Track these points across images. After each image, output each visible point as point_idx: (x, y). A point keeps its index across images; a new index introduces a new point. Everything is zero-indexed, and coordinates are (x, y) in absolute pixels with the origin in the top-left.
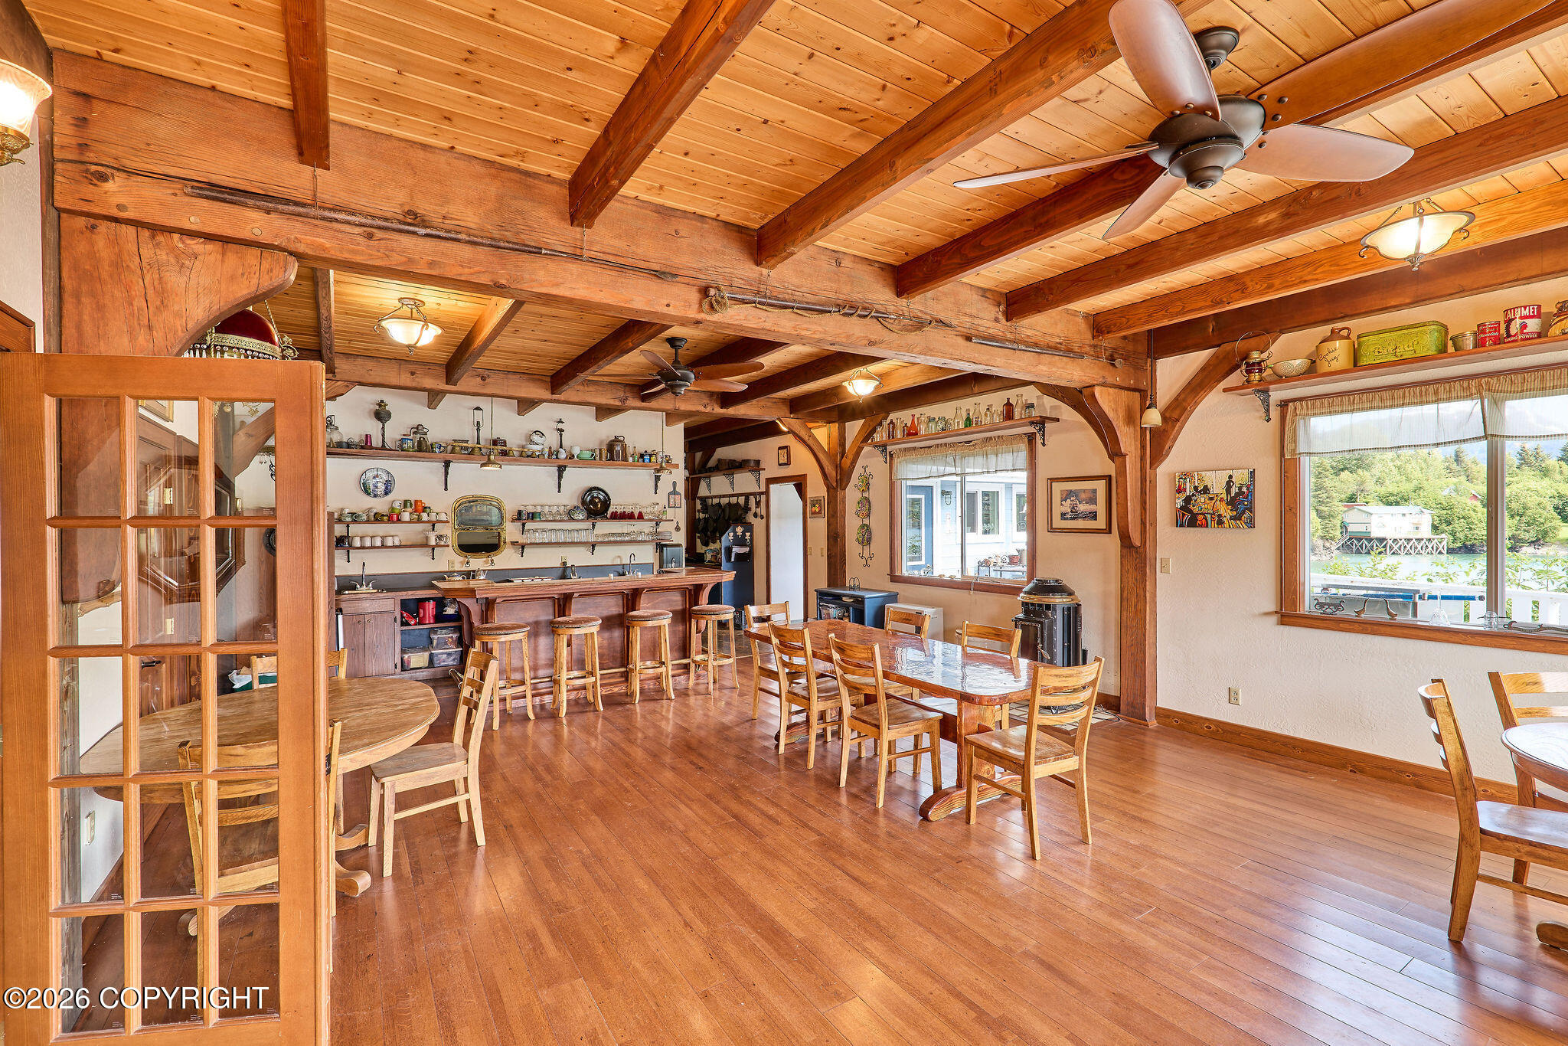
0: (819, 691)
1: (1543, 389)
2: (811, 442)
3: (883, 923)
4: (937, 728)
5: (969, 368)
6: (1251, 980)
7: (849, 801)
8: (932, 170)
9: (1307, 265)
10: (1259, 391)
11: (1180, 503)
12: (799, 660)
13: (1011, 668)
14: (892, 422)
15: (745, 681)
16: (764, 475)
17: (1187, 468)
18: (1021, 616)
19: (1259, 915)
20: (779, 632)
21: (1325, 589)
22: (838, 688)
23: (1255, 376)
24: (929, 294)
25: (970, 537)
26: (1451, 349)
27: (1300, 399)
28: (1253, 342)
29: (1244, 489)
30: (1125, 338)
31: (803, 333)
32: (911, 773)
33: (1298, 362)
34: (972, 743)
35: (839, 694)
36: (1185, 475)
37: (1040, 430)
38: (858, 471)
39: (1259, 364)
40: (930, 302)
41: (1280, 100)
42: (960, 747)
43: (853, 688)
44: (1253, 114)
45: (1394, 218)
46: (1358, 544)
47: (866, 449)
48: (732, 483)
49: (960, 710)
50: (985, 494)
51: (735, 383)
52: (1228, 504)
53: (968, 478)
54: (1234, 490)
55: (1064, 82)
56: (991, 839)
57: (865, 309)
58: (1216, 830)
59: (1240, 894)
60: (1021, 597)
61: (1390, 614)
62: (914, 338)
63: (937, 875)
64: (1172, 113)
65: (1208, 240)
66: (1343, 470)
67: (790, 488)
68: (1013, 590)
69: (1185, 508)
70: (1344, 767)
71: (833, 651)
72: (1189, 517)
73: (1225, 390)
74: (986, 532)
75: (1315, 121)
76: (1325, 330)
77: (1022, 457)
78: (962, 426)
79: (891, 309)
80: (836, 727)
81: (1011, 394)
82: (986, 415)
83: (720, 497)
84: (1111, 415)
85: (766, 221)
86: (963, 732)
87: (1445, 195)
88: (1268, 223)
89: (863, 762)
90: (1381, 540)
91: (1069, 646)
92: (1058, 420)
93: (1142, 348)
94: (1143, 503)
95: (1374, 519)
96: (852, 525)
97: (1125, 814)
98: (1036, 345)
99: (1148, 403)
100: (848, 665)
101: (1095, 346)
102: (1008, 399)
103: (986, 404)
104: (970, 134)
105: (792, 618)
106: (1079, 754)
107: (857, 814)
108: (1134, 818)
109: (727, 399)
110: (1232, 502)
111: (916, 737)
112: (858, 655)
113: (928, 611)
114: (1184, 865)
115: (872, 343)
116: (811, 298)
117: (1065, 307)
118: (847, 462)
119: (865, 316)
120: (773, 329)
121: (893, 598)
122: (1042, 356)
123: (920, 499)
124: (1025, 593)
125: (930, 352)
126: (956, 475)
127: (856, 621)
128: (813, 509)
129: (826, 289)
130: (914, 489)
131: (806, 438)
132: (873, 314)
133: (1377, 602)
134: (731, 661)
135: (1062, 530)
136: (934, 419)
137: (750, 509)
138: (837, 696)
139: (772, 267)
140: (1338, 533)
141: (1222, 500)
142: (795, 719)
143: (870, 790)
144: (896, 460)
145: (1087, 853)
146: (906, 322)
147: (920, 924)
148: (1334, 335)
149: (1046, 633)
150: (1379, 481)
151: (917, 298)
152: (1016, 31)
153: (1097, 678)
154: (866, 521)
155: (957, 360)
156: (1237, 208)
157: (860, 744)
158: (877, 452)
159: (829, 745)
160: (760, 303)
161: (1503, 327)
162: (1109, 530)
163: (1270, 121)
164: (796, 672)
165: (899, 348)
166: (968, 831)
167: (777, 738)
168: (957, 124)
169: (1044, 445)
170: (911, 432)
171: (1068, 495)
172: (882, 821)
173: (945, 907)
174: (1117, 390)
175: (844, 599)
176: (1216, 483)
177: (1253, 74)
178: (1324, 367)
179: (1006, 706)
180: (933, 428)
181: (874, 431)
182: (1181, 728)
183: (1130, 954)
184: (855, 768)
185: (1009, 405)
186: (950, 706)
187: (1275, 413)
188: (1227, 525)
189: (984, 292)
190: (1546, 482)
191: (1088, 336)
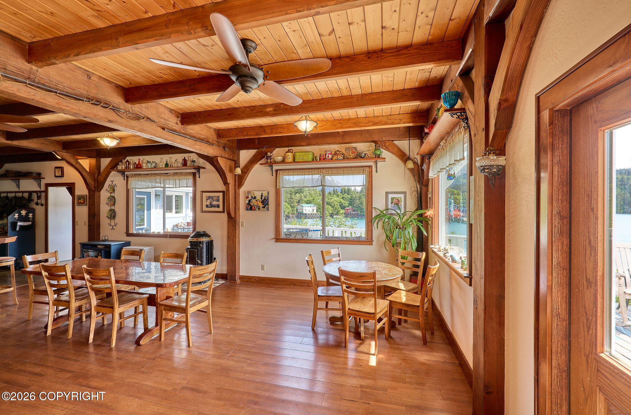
0: (76, 296)
1: (332, 174)
2: (77, 166)
3: (109, 404)
4: (146, 302)
5: (165, 142)
6: (262, 363)
7: (94, 349)
8: (138, 49)
9: (282, 128)
10: (270, 166)
11: (247, 202)
12: (63, 282)
13: (183, 269)
14: (127, 161)
15: (24, 300)
16: (43, 182)
17: (250, 190)
18: (189, 247)
19: (266, 340)
20: (46, 268)
21: (288, 229)
22: (88, 293)
23: (269, 161)
24: (143, 105)
25: (168, 215)
26: (315, 160)
27: (281, 170)
28: (268, 149)
29: (266, 198)
30: (229, 140)
31: (64, 108)
32: (133, 326)
33: (280, 158)
34: (162, 305)
35: (89, 296)
36: (249, 192)
37: (198, 171)
38: (108, 182)
39: (270, 157)
40: (144, 109)
41: (268, 72)
42: (157, 308)
43: (97, 292)
44: (260, 74)
45: (301, 119)
46: (300, 216)
47: (113, 173)
48: (18, 186)
49: (157, 291)
50: (176, 196)
51: (17, 127)
52: (261, 203)
53: (166, 189)
54: (263, 198)
55: (196, 35)
56: (170, 344)
57: (106, 104)
58: (256, 315)
59: (261, 335)
60: (189, 239)
61: (302, 236)
62: (134, 123)
63: (142, 369)
64: (236, 63)
65: (253, 112)
66: (297, 193)
67: (64, 190)
68: (186, 237)
69: (249, 204)
70: (292, 284)
71: (85, 274)
72: (250, 207)
73: (261, 164)
74: (176, 213)
75: (279, 82)
76: (287, 149)
77: (191, 181)
78: (164, 166)
79: (122, 107)
80: (88, 313)
81: (186, 155)
82: (175, 163)
83: (8, 192)
84: (224, 168)
85: (35, 40)
86: (159, 301)
87: (313, 116)
88: (270, 111)
89: (105, 327)
90: (306, 214)
91: (208, 257)
92: (205, 168)
93: (235, 145)
94: (235, 202)
95: (304, 208)
96: (104, 209)
97: (226, 318)
98: (194, 137)
99: (237, 165)
100: (94, 279)
101: (218, 142)
102: (185, 158)
103: (176, 159)
104: (156, 40)
105: (60, 260)
106: (209, 299)
107: (99, 354)
108: (229, 318)
109: (10, 135)
110: (263, 202)
111: (136, 308)
112: (101, 274)
113: (146, 249)
114: (245, 330)
115: (110, 121)
116: (69, 90)
117: (206, 124)
118: (101, 178)
119: (107, 108)
120: (41, 101)
121: (128, 244)
122: (197, 142)
123: (144, 198)
124: (191, 237)
125: (144, 131)
126: (161, 187)
127: (105, 257)
128: (80, 201)
129: (81, 89)
130: (140, 193)
131: (74, 164)
132: (110, 107)
133: (299, 233)
134: (12, 289)
135: (206, 212)
136: (150, 162)
137: (33, 200)
138: (86, 296)
139: (41, 67)
140: (295, 212)
141: (260, 201)
142: (61, 314)
143: (108, 340)
144: (130, 179)
145: (210, 338)
146: (130, 115)
147: (131, 396)
148: (289, 151)
149: (199, 253)
150: (305, 197)
151: (137, 105)
152: (176, 5)
153: (215, 269)
154: (113, 208)
155: (158, 137)
156: (261, 103)
157: (103, 318)
158: (119, 175)
159: (84, 323)
160: (29, 84)
161: (325, 155)
162: (223, 212)
163: (265, 78)
164: (61, 289)
165: (126, 126)
166: (161, 344)
167: (46, 327)
168: (150, 33)
169: (199, 177)
170: (138, 167)
171: (209, 198)
172: (114, 354)
173: (145, 383)
174: (226, 159)
175: (98, 246)
176: (258, 195)
177: (263, 61)
178: (287, 161)
179: (180, 285)
180: (149, 165)
181: (118, 164)
182: (247, 281)
183: (224, 371)
184: (99, 331)
185: (185, 160)
186: (152, 291)
187: (274, 173)
188: (261, 210)
189: (171, 111)
190: (338, 198)
191: (215, 137)
